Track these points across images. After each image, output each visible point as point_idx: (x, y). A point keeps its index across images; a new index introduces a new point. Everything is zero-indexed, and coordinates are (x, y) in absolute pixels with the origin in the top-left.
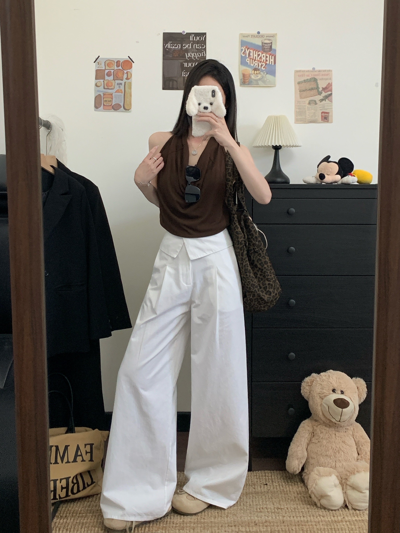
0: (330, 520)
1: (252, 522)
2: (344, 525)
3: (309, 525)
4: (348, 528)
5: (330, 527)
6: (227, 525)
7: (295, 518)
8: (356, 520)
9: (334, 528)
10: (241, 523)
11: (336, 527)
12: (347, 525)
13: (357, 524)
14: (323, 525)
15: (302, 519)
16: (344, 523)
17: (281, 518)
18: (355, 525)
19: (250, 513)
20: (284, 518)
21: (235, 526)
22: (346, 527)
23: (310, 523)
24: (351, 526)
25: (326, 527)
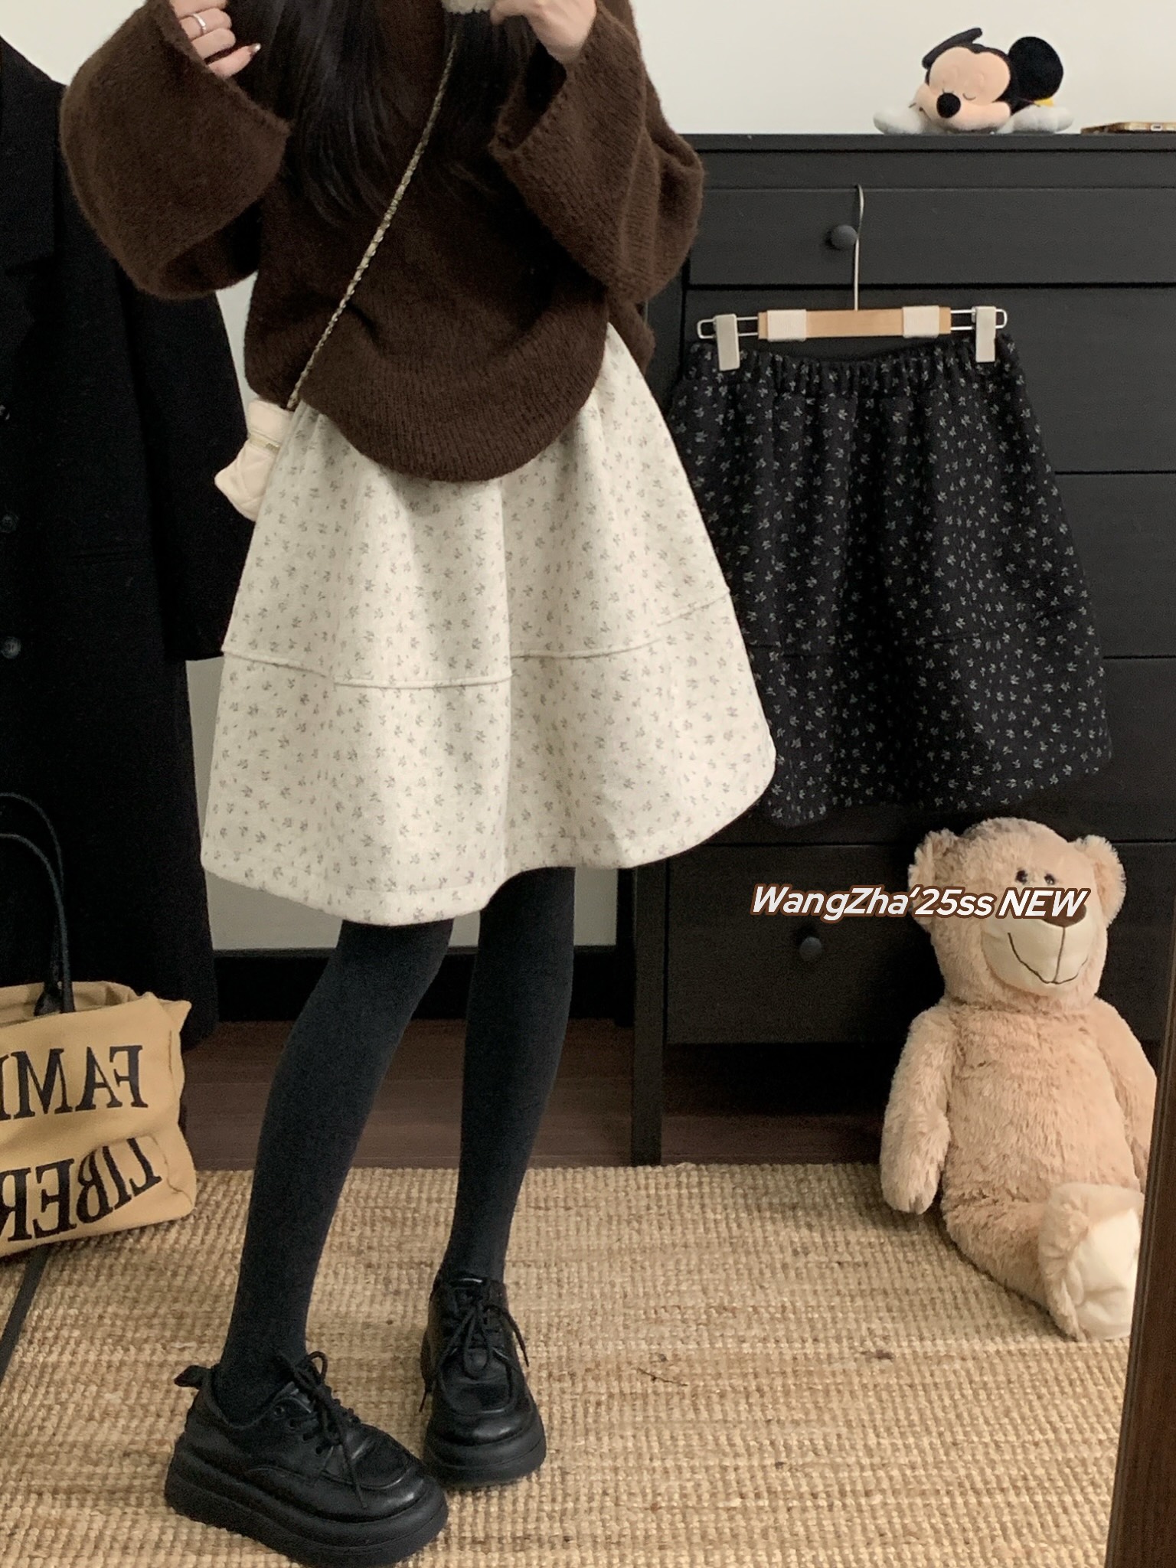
0: (907, 1351)
1: (630, 1363)
2: (955, 1372)
3: (834, 1374)
4: (971, 1382)
5: (909, 1381)
6: (544, 1374)
7: (784, 1345)
8: (998, 1352)
9: (924, 1386)
10: (592, 1366)
11: (928, 1380)
12: (968, 1372)
13: (1000, 1369)
14: (882, 1372)
15: (810, 1348)
16: (957, 1365)
17: (731, 1344)
18: (995, 1374)
19: (626, 1327)
20: (745, 1345)
21: (572, 1375)
22: (964, 1379)
23: (837, 1366)
24: (981, 1375)
25: (893, 1381)
